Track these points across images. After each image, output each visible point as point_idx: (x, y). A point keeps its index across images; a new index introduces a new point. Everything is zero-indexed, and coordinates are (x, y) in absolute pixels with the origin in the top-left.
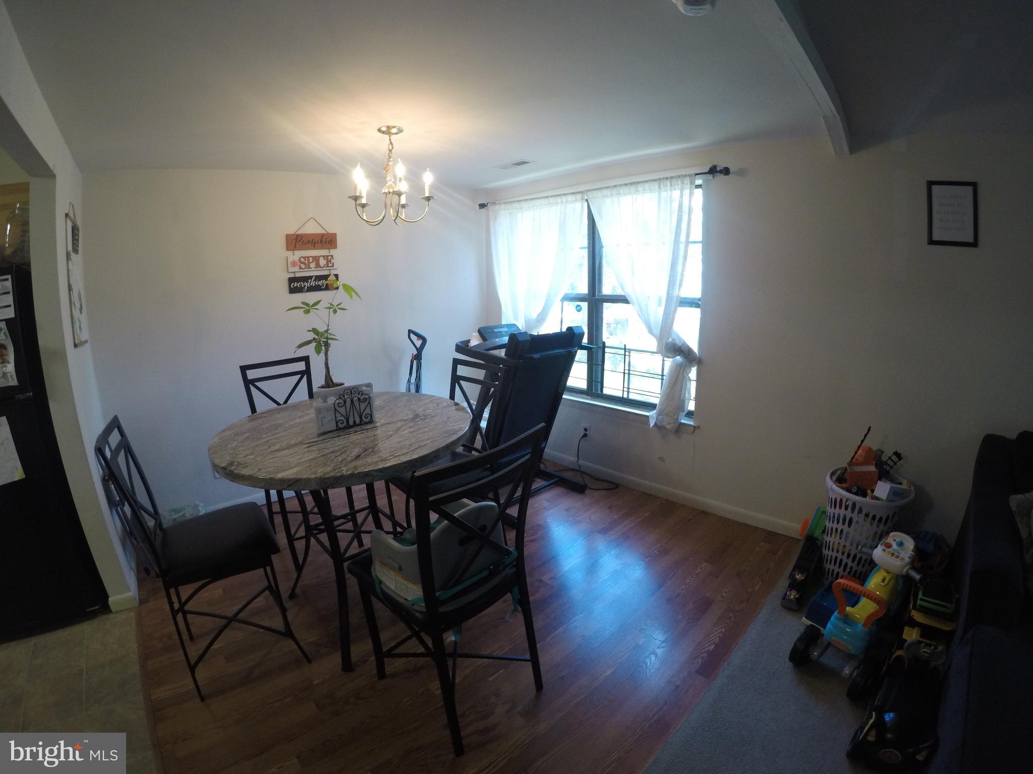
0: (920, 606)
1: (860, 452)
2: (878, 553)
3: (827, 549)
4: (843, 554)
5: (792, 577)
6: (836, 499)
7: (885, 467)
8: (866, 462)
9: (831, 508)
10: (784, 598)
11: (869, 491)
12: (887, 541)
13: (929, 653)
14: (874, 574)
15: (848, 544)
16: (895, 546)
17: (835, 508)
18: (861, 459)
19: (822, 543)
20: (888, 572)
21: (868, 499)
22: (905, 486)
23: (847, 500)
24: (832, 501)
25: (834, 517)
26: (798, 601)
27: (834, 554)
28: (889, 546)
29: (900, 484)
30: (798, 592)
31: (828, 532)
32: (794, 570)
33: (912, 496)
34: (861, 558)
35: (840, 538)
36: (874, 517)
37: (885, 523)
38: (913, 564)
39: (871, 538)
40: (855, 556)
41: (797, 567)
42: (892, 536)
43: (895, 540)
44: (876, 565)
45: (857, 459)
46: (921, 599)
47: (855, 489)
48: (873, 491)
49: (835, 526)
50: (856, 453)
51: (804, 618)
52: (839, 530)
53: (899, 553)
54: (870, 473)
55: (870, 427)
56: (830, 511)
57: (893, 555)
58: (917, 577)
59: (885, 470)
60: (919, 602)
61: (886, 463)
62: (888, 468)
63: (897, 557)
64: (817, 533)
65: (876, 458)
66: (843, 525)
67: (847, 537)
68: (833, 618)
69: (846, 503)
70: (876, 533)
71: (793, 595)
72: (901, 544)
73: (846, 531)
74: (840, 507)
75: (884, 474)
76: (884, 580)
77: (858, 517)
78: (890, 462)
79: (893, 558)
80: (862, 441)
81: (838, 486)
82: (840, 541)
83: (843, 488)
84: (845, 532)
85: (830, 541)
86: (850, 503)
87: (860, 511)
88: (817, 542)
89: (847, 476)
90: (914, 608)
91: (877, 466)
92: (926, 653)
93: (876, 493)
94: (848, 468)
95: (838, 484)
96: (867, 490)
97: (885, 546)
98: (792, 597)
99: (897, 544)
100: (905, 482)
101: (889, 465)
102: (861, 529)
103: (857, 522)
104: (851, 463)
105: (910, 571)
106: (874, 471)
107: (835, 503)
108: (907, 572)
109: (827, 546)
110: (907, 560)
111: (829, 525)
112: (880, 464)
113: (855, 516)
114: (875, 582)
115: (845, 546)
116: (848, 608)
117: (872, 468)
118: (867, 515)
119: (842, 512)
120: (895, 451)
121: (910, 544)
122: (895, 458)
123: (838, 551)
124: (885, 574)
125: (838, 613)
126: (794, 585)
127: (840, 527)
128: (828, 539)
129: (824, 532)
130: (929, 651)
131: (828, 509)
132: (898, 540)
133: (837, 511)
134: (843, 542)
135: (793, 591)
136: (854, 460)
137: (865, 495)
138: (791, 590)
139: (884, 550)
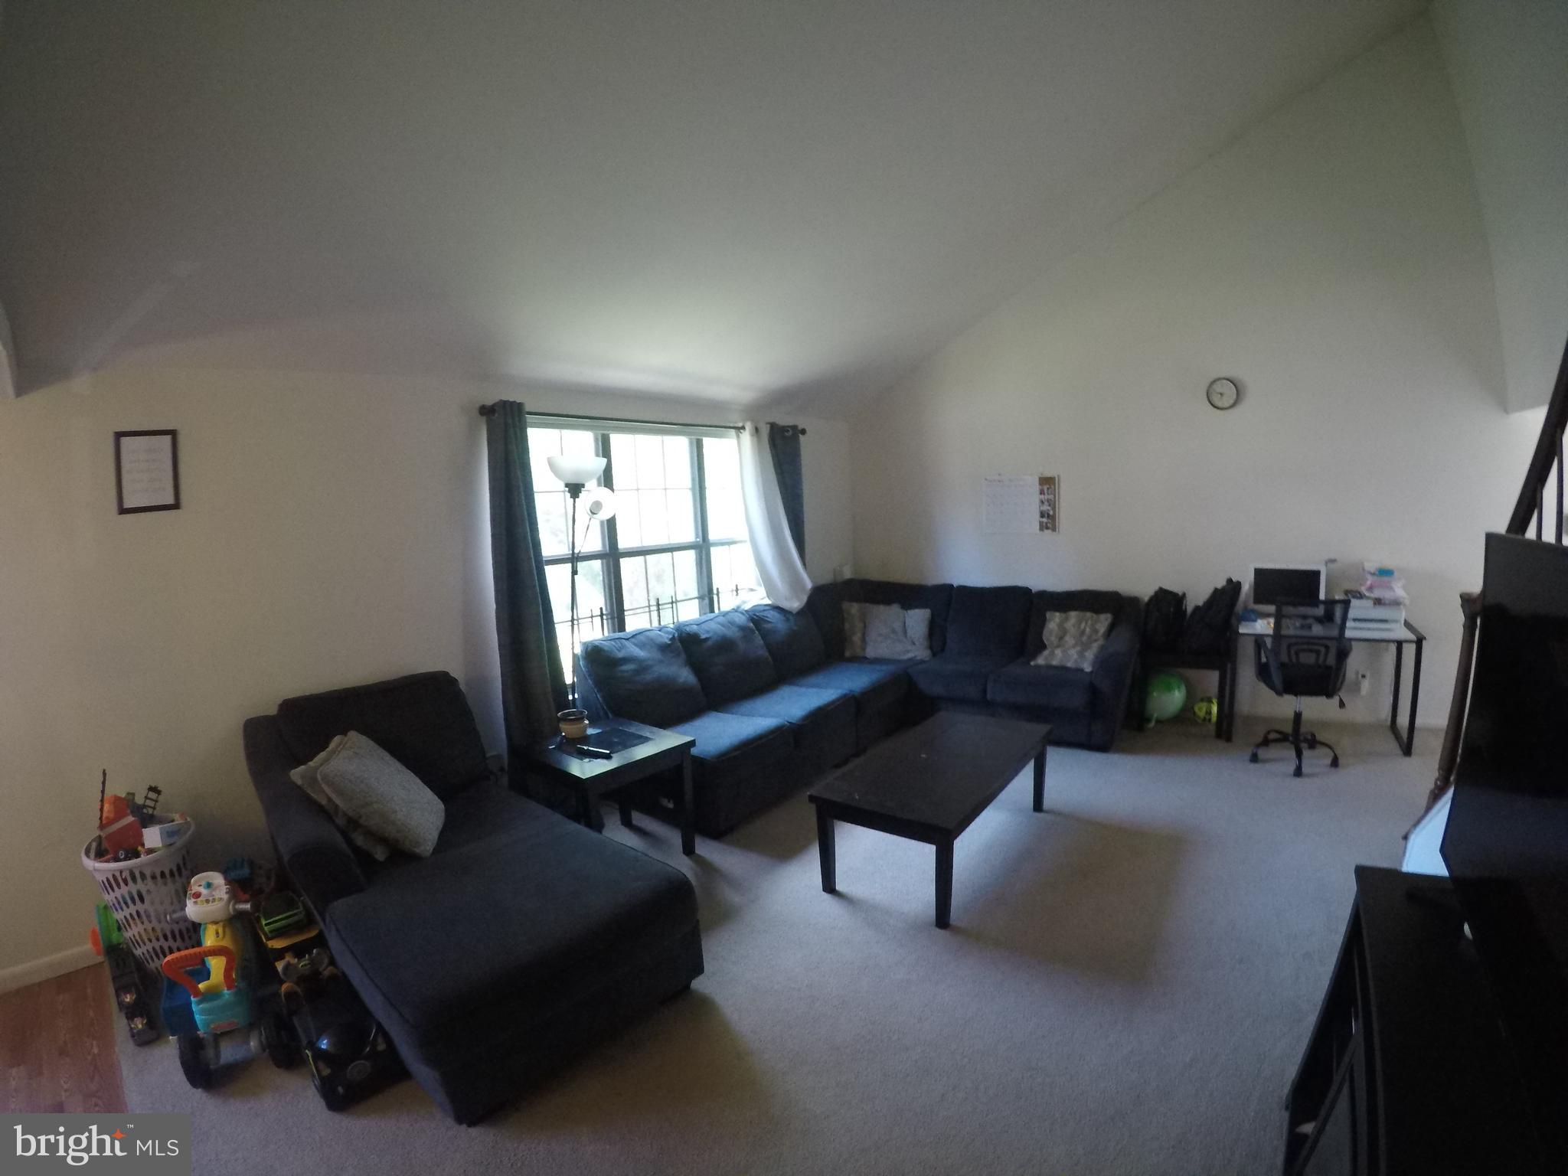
0: (271, 932)
1: (106, 807)
2: (192, 910)
3: (138, 947)
4: (158, 940)
5: (121, 1005)
6: (108, 880)
7: (145, 811)
8: (119, 815)
9: (109, 894)
10: (133, 1036)
11: (140, 848)
12: (193, 892)
13: (309, 964)
14: (205, 934)
15: (155, 923)
16: (204, 891)
17: (113, 890)
18: (112, 815)
19: (127, 944)
20: (215, 923)
21: (143, 858)
22: (178, 820)
23: (121, 872)
24: (104, 884)
25: (119, 903)
26: (151, 1024)
27: (149, 946)
28: (197, 895)
29: (173, 821)
30: (142, 1017)
31: (125, 927)
32: (118, 996)
33: (193, 828)
34: (180, 932)
35: (143, 923)
36: (163, 874)
37: (180, 874)
38: (234, 896)
39: (175, 900)
40: (173, 933)
41: (120, 990)
42: (196, 882)
43: (200, 886)
44: (200, 925)
45: (107, 818)
46: (266, 925)
47: (122, 854)
48: (143, 845)
49: (126, 912)
50: (102, 810)
51: (171, 1037)
52: (134, 914)
53: (213, 896)
54: (130, 826)
55: (104, 771)
56: (109, 898)
57: (207, 901)
58: (247, 906)
59: (147, 814)
60: (266, 928)
61: (144, 806)
62: (150, 811)
63: (214, 900)
64: (115, 937)
65: (126, 804)
66: (135, 905)
67: (148, 916)
68: (194, 1008)
69: (121, 876)
70: (177, 891)
71: (139, 1024)
72: (209, 885)
73: (143, 910)
74: (119, 886)
75: (148, 820)
76: (217, 933)
77: (146, 885)
78: (149, 803)
79: (210, 904)
80: (103, 792)
81: (101, 862)
82: (145, 927)
83: (107, 861)
84: (142, 913)
85: (134, 936)
86: (126, 874)
87: (143, 876)
88: (121, 946)
89: (105, 845)
90: (268, 939)
91: (133, 813)
92: (305, 965)
93: (148, 844)
94: (102, 834)
95: (101, 860)
96: (136, 849)
97: (193, 898)
98: (140, 1026)
99: (204, 888)
100: (176, 816)
101: (150, 807)
102: (159, 895)
103: (148, 891)
104: (102, 827)
105: (237, 907)
106: (132, 822)
107: (111, 884)
108: (235, 909)
109: (136, 945)
110: (226, 897)
111: (119, 916)
112: (137, 810)
113: (141, 885)
114: (209, 940)
115: (153, 929)
116: (201, 986)
117: (130, 819)
118: (154, 877)
119: (124, 890)
120: (148, 787)
121: (218, 879)
122: (152, 795)
123: (150, 941)
124: (215, 927)
125: (194, 997)
126: (131, 1012)
127: (133, 909)
128: (128, 934)
129: (119, 929)
130: (307, 962)
131: (107, 897)
132: (203, 883)
133: (118, 893)
134: (149, 927)
135: (136, 1019)
136: (104, 822)
137: (137, 855)
138: (133, 1020)
139: (195, 903)
